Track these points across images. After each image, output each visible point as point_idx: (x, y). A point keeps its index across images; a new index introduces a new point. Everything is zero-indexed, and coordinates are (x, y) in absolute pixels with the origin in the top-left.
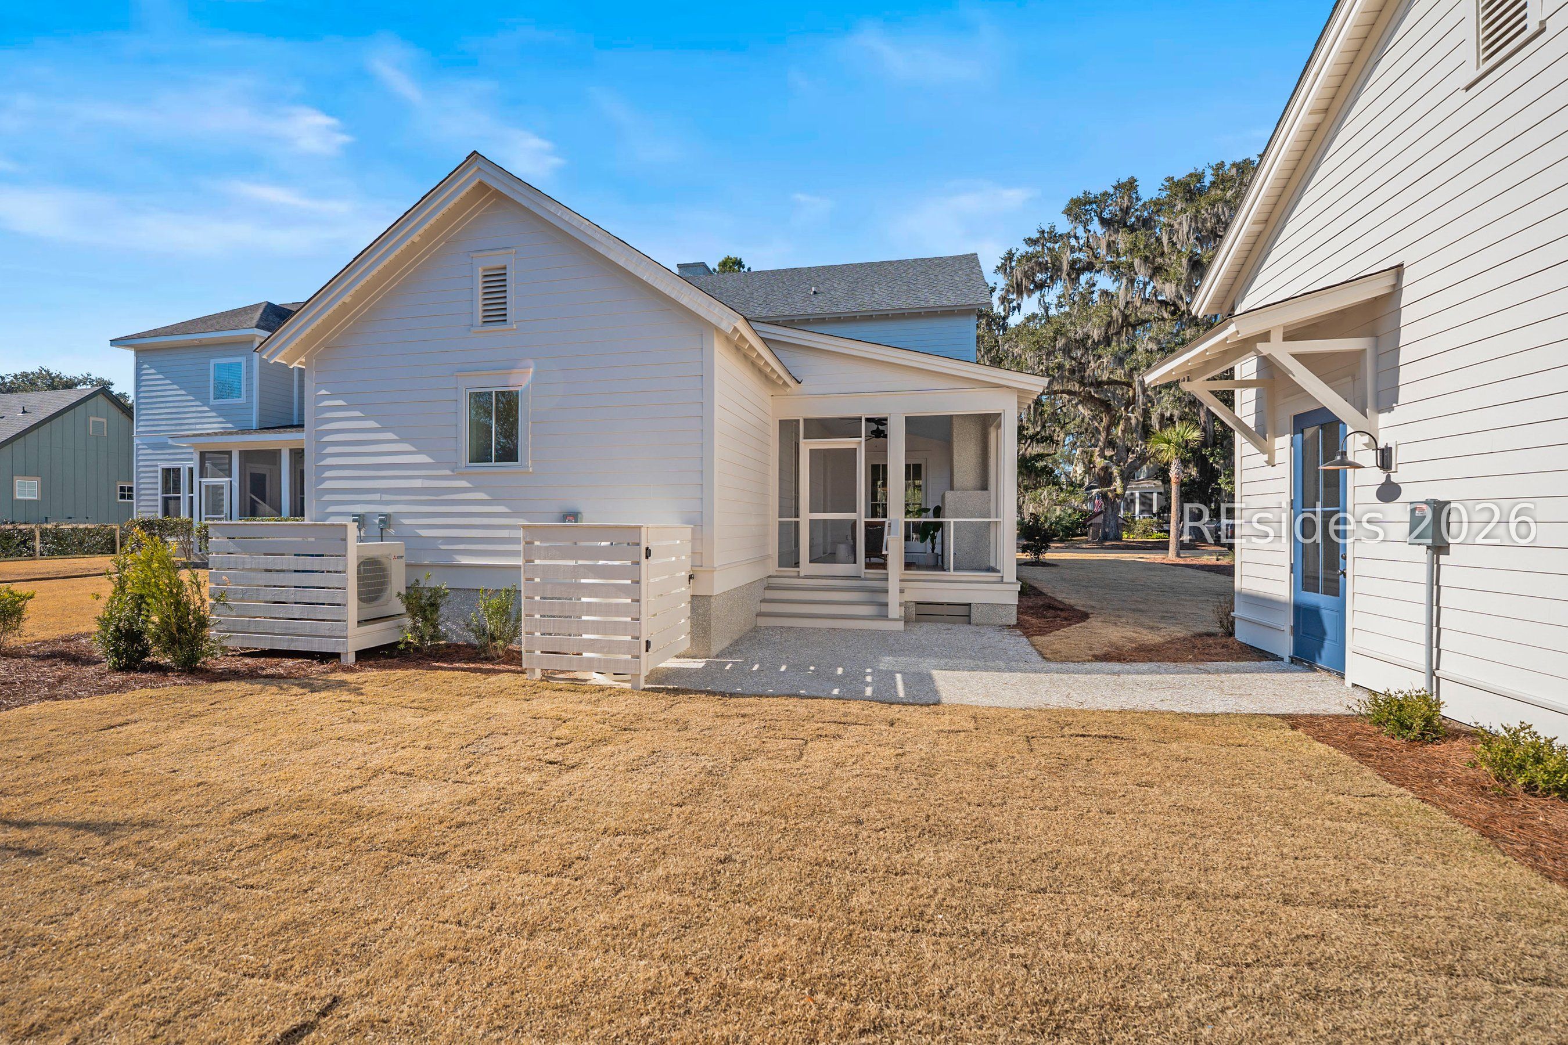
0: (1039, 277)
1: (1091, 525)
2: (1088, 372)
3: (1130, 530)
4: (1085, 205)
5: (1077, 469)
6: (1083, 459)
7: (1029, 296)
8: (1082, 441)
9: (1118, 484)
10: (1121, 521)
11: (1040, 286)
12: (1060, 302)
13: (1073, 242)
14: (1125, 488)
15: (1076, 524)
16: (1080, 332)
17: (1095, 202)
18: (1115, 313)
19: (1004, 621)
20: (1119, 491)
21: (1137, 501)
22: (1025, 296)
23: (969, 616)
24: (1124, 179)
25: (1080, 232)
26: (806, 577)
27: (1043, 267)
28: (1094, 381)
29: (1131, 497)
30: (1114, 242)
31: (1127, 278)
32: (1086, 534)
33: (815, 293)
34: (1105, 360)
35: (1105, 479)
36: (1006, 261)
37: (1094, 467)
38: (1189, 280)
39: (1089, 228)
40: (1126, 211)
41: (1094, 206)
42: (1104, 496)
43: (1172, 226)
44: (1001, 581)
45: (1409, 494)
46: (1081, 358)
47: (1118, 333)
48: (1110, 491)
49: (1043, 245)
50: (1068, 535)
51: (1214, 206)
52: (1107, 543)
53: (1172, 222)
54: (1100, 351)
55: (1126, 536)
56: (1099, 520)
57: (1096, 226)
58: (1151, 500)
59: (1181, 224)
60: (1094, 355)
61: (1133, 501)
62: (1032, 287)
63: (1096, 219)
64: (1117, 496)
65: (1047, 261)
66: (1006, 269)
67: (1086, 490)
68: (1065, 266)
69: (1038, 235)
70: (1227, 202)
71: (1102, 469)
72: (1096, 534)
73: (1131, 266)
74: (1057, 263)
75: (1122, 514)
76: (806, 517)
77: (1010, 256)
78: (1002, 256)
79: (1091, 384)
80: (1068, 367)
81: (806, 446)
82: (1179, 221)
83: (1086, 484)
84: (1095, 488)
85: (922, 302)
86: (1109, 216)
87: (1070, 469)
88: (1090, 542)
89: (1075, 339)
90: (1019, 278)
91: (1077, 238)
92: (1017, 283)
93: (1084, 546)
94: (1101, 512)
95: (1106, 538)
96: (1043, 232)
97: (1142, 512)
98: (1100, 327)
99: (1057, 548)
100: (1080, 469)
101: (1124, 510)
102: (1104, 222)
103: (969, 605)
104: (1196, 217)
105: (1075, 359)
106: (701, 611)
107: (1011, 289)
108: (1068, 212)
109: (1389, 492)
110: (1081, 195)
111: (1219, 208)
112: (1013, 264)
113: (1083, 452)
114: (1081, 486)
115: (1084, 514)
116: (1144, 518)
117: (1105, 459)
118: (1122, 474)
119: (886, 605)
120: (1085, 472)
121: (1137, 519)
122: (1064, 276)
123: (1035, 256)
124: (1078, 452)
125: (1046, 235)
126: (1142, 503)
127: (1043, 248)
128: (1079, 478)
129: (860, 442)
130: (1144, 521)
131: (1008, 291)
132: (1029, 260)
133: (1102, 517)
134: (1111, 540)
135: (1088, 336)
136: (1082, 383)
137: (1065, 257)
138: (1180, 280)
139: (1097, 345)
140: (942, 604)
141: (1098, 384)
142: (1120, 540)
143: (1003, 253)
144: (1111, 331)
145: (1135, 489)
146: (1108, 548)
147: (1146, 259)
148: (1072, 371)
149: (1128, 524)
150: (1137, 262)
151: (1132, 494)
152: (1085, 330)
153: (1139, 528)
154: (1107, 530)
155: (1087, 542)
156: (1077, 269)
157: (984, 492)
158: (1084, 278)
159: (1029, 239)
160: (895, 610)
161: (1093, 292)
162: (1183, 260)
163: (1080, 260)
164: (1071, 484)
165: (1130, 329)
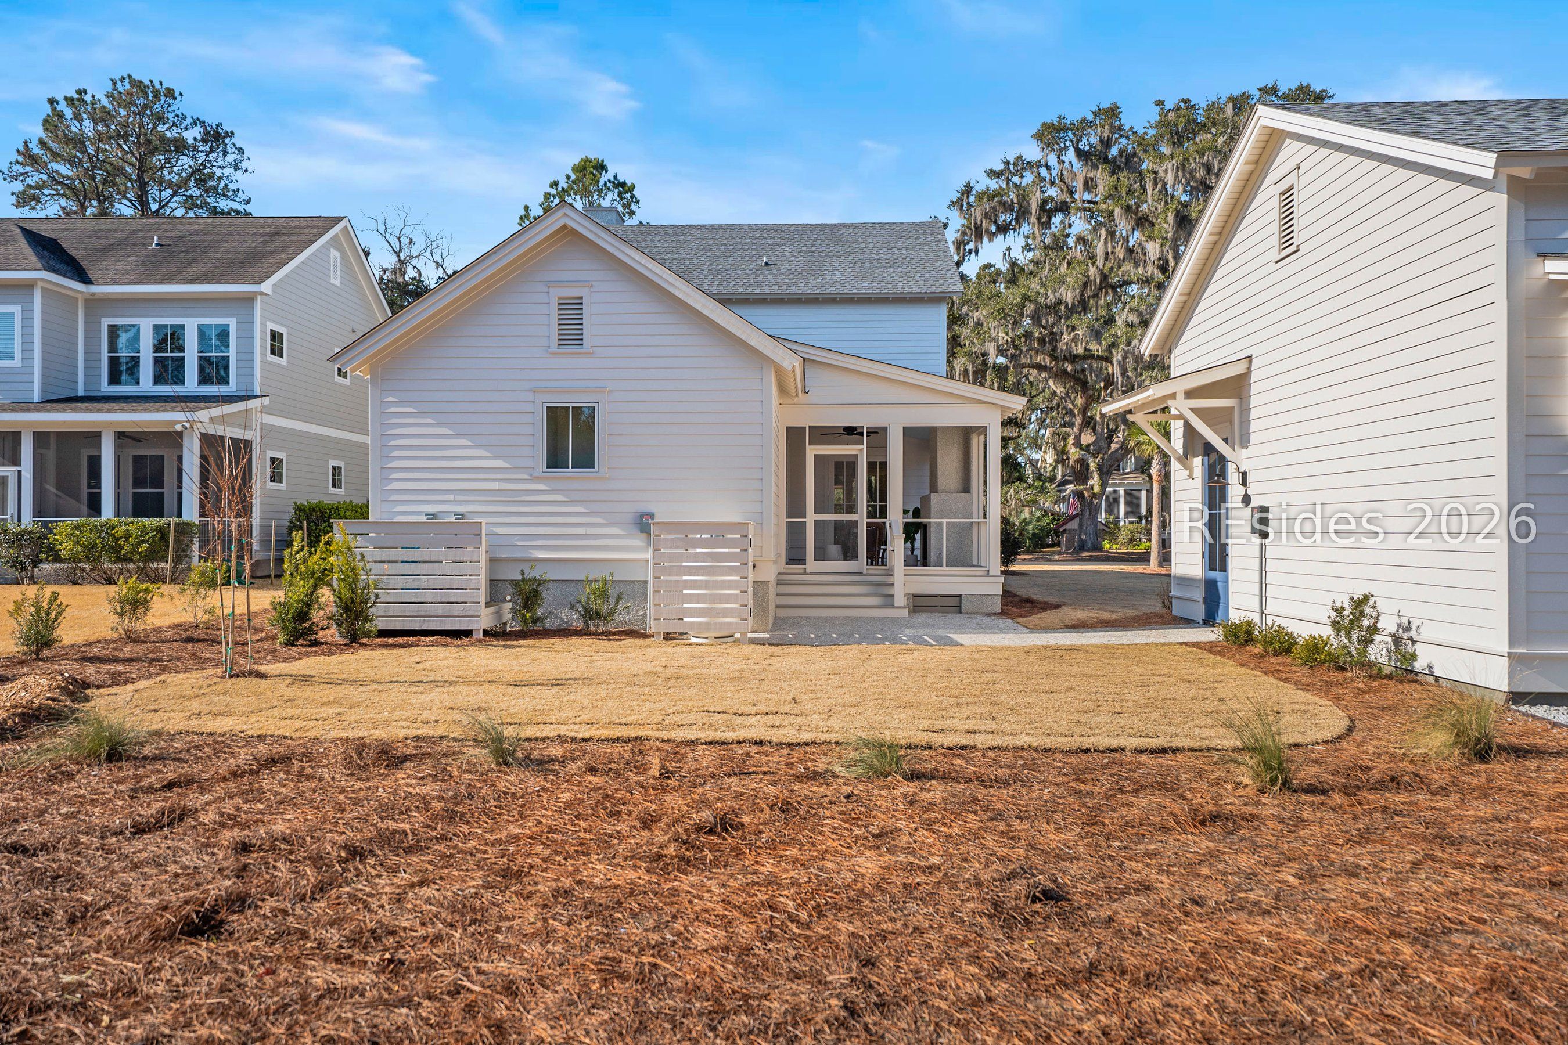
0: (1002, 218)
1: (1065, 531)
2: (1061, 346)
3: (1113, 539)
4: (1059, 132)
5: (1047, 456)
6: (1054, 444)
7: (990, 240)
8: (1052, 418)
9: (1095, 481)
10: (1100, 527)
11: (1003, 229)
12: (1028, 245)
13: (1044, 172)
14: (1104, 485)
15: (1046, 532)
16: (1052, 296)
17: (1071, 130)
18: (1092, 271)
19: (990, 610)
20: (1097, 489)
21: (1122, 500)
22: (985, 240)
23: (960, 606)
24: (1105, 105)
25: (1052, 160)
26: (811, 574)
27: (1007, 207)
28: (1068, 355)
29: (1114, 496)
30: (1092, 179)
31: (1107, 230)
32: (1059, 545)
33: (767, 264)
34: (1080, 332)
35: (1081, 474)
36: (963, 194)
37: (1068, 458)
38: (1175, 239)
39: (1063, 158)
40: (1107, 144)
41: (1070, 134)
42: (1079, 495)
43: (1156, 173)
44: (987, 574)
45: (1255, 503)
46: (1053, 327)
47: (1096, 296)
48: (1086, 489)
49: (1008, 180)
50: (1036, 546)
51: (1203, 155)
52: (1085, 554)
53: (1156, 168)
54: (1074, 321)
55: (1108, 546)
56: (1074, 525)
57: (1070, 155)
58: (1139, 498)
59: (1166, 171)
60: (1068, 326)
61: (1116, 501)
62: (993, 229)
63: (1072, 150)
64: (1094, 495)
65: (1012, 200)
66: (962, 206)
67: (1059, 485)
68: (1034, 208)
69: (1002, 167)
70: (1218, 152)
71: (1078, 461)
72: (1070, 543)
73: (1111, 214)
74: (1024, 204)
75: (1102, 517)
76: (811, 518)
77: (968, 190)
78: (959, 189)
79: (1065, 358)
80: (1037, 334)
81: (812, 452)
82: (1164, 168)
83: (1059, 477)
84: (1069, 482)
85: (890, 286)
86: (1087, 148)
87: (1037, 455)
88: (1064, 553)
89: (1046, 305)
90: (978, 219)
91: (1048, 168)
92: (975, 224)
93: (1056, 557)
94: (1077, 515)
95: (1082, 547)
96: (1008, 163)
97: (1127, 514)
98: (1074, 288)
99: (1024, 560)
100: (1050, 457)
101: (1106, 511)
102: (1080, 153)
103: (960, 596)
104: (1183, 165)
105: (1045, 328)
106: (760, 594)
107: (968, 232)
108: (1039, 137)
109: (1246, 500)
110: (1055, 120)
111: (1208, 156)
112: (972, 199)
113: (1054, 434)
114: (1052, 479)
115: (1057, 517)
116: (1131, 523)
117: (1082, 449)
118: (1100, 469)
119: (893, 596)
120: (1057, 462)
121: (1122, 523)
122: (1033, 219)
123: (998, 193)
124: (1048, 433)
125: (1011, 167)
126: (1127, 503)
127: (1008, 184)
128: (1049, 469)
129: (862, 450)
130: (1131, 527)
131: (964, 234)
132: (991, 198)
133: (1077, 520)
134: (1088, 550)
135: (1060, 302)
136: (1053, 357)
137: (1034, 198)
138: (1165, 239)
139: (1071, 310)
140: (936, 596)
141: (1073, 358)
142: (1101, 550)
143: (960, 186)
144: (1089, 292)
145: (1120, 485)
146: (1085, 560)
147: (1128, 209)
148: (1042, 341)
149: (1111, 530)
150: (1118, 211)
151: (1115, 492)
152: (1058, 295)
153: (1124, 535)
154: (1083, 537)
155: (1060, 553)
156: (1047, 211)
157: (967, 495)
158: (1057, 219)
159: (992, 170)
160: (900, 600)
161: (1068, 235)
162: (1169, 214)
163: (1052, 200)
164: (1039, 477)
165: (1110, 291)
